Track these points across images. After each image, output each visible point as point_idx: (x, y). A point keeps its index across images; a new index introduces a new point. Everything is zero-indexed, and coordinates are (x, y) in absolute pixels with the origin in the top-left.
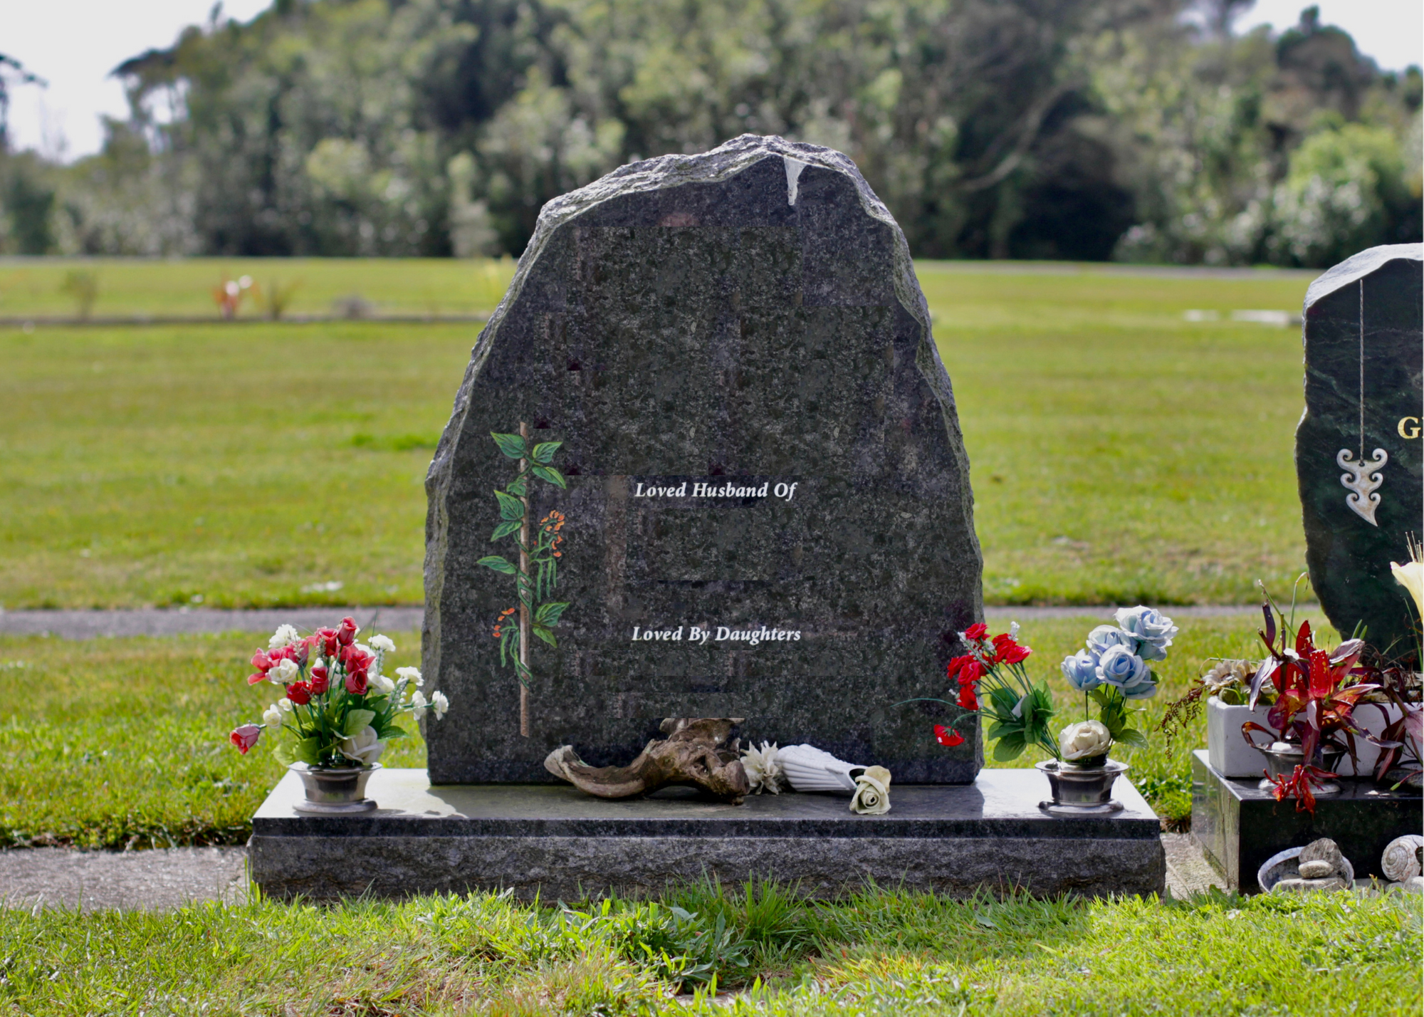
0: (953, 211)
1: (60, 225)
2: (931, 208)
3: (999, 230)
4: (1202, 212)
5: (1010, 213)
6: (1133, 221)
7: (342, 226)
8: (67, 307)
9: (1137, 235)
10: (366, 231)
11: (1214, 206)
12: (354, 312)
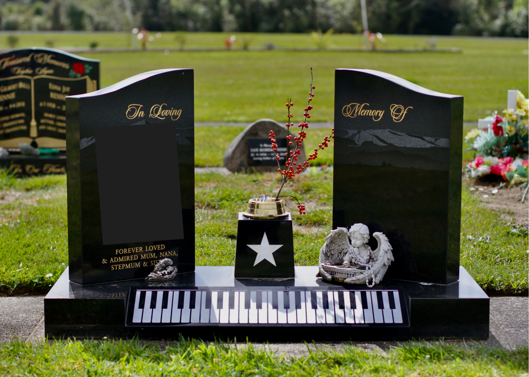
0: (396, 18)
1: (86, 21)
2: (388, 17)
3: (411, 24)
4: (482, 19)
5: (415, 19)
6: (457, 22)
7: (182, 22)
8: (176, 46)
9: (459, 27)
10: (190, 24)
11: (486, 17)
12: (270, 48)
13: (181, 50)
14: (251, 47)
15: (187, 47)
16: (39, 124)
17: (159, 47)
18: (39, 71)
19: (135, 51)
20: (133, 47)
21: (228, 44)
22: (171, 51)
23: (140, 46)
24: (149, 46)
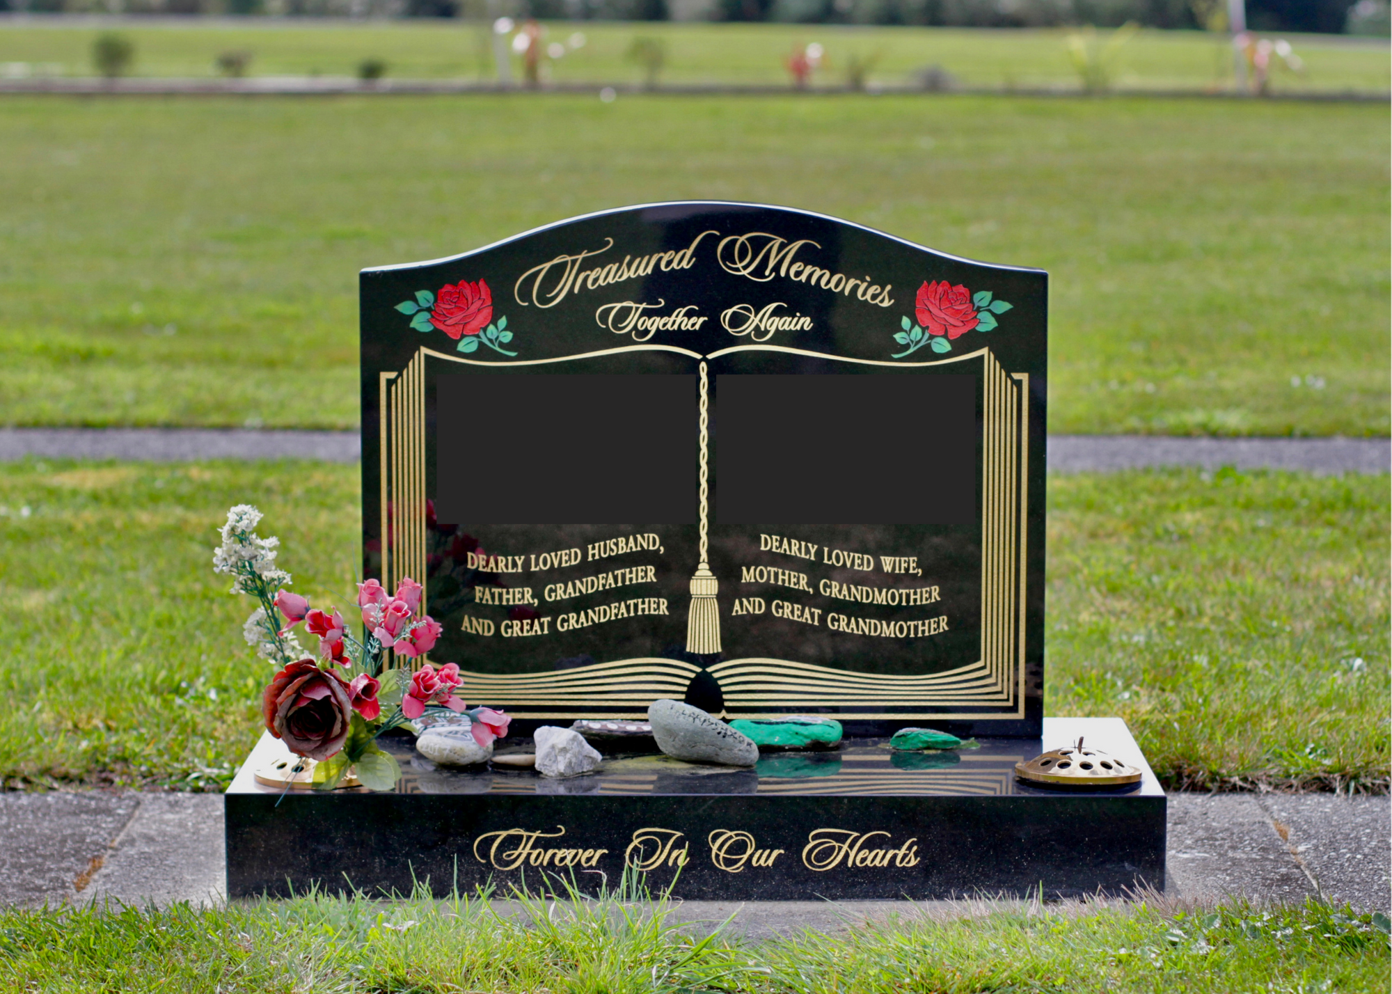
12: (933, 84)
13: (652, 90)
14: (874, 81)
15: (667, 77)
16: (730, 590)
17: (580, 75)
18: (737, 320)
19: (501, 90)
20: (494, 78)
21: (800, 67)
22: (621, 90)
23: (517, 76)
24: (547, 74)
